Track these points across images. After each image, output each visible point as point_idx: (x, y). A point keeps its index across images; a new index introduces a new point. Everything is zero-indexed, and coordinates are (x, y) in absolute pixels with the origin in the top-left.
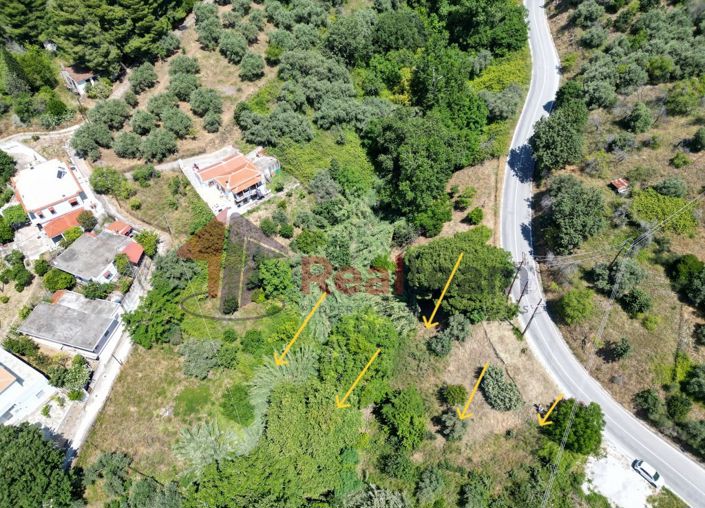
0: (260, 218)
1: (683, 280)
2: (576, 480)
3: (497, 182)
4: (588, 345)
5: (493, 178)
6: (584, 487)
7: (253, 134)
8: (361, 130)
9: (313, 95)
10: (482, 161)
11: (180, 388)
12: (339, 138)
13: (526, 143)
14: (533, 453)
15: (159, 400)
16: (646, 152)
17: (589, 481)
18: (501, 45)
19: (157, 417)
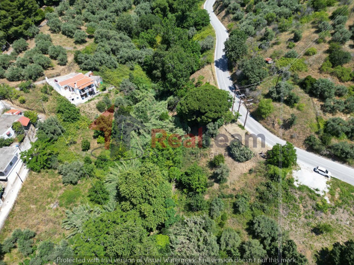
0: (95, 103)
1: (309, 87)
2: (290, 182)
3: (212, 72)
4: (276, 125)
5: (210, 72)
6: (295, 184)
7: (85, 64)
8: (142, 63)
9: (114, 48)
10: (203, 67)
11: (61, 192)
12: (131, 67)
13: (221, 57)
14: (265, 176)
15: (49, 200)
16: (275, 47)
17: (297, 181)
18: (199, 25)
19: (49, 209)
